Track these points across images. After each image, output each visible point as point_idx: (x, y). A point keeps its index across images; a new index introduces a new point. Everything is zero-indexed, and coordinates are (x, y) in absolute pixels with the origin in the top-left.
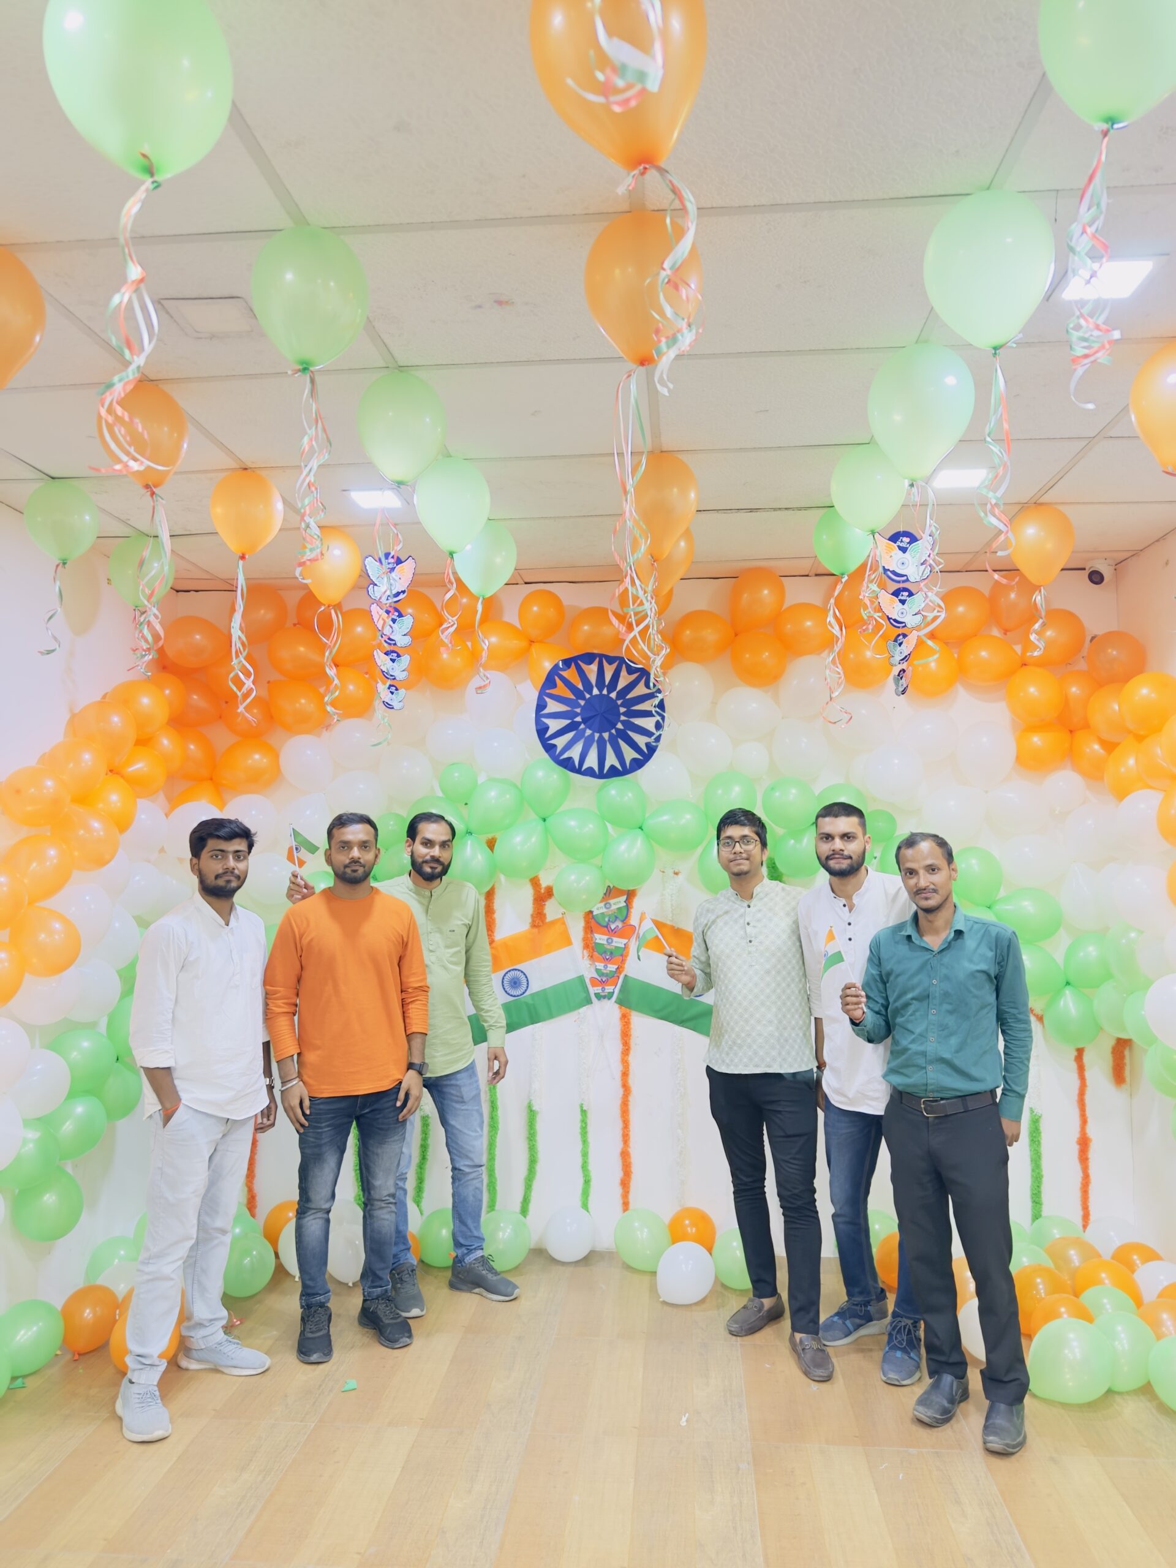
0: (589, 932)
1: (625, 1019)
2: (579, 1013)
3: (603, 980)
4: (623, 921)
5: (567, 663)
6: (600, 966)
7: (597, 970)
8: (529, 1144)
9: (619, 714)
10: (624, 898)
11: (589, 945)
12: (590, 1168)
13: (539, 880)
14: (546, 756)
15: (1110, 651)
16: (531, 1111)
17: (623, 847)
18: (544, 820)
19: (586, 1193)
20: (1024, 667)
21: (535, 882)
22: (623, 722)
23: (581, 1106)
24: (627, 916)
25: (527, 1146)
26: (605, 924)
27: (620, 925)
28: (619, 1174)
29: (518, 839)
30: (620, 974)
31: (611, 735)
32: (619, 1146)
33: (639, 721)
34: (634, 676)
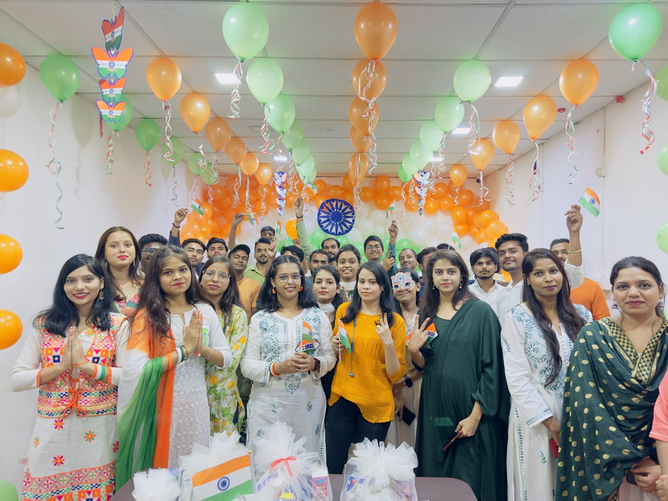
5: (327, 201)
14: (320, 228)
22: (343, 219)
31: (339, 223)
33: (348, 219)
34: (347, 206)
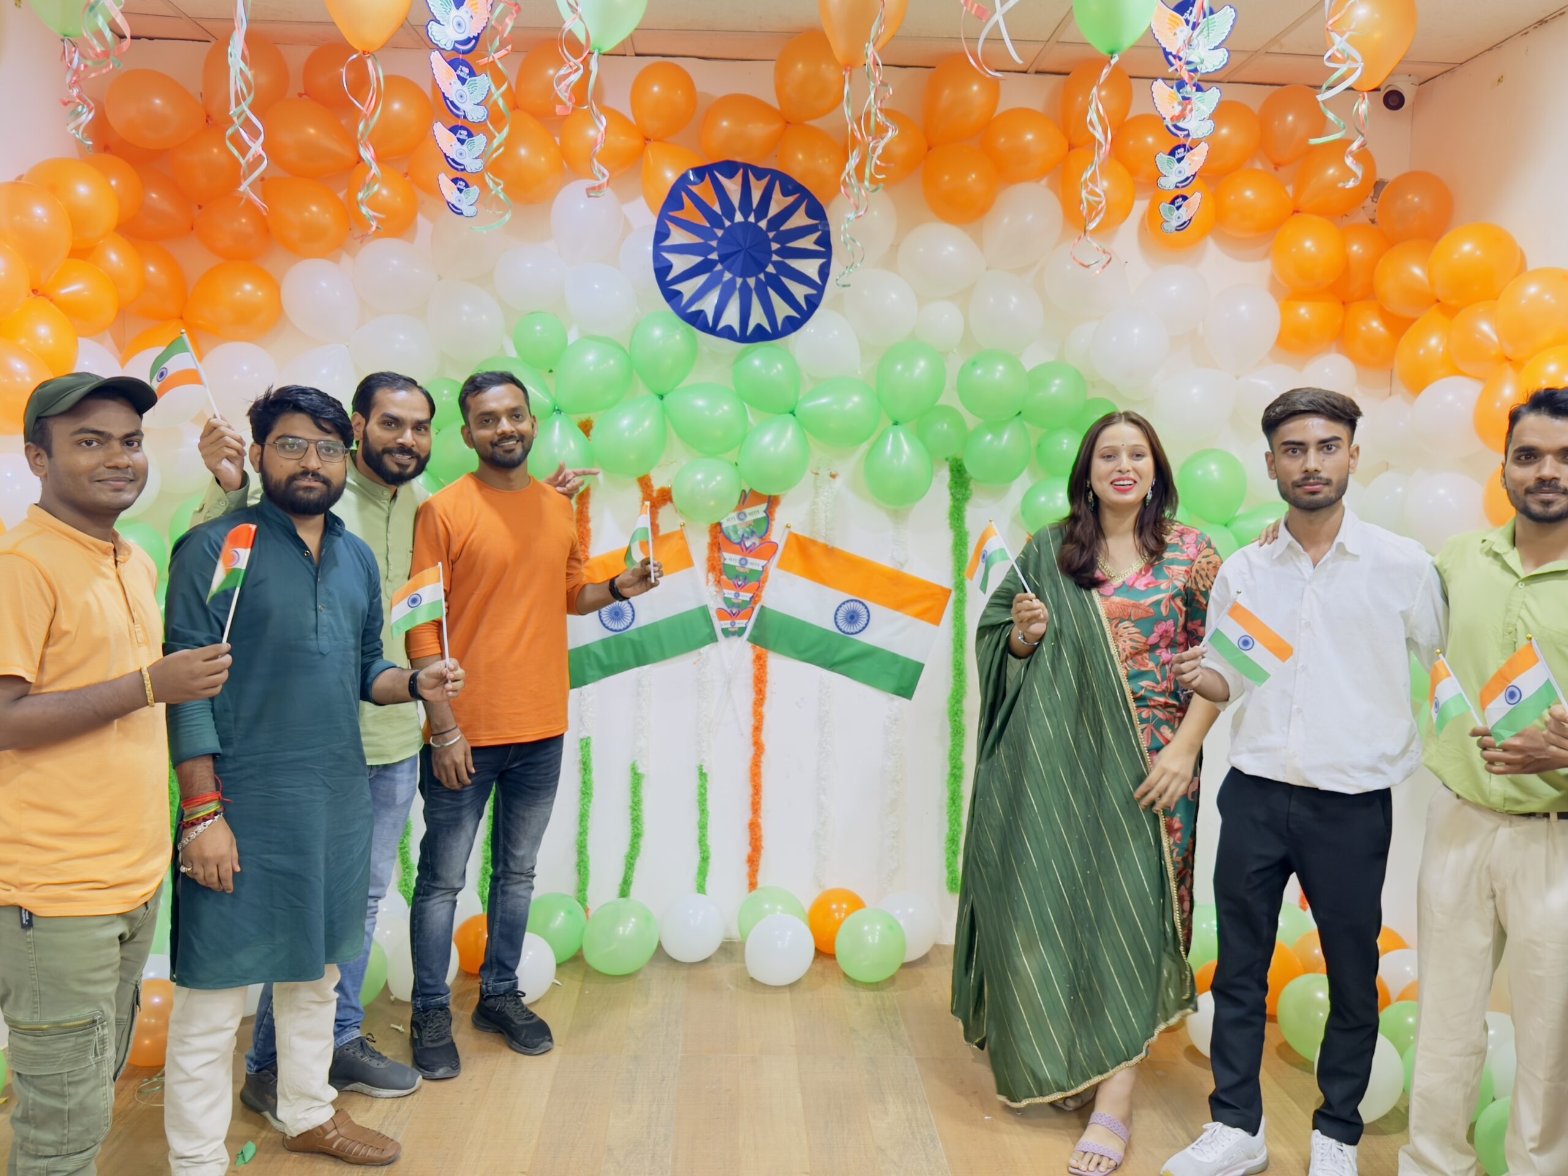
0: (716, 549)
1: (760, 662)
2: (700, 654)
3: (734, 611)
4: (761, 538)
5: (701, 172)
6: (730, 594)
7: (726, 600)
8: (632, 814)
9: (770, 253)
10: (764, 506)
11: (716, 567)
12: (708, 842)
13: (650, 480)
14: (666, 307)
15: (1410, 197)
16: (636, 774)
17: (767, 439)
18: (662, 397)
19: (702, 872)
20: (1296, 215)
21: (645, 483)
22: (775, 264)
23: (701, 768)
24: (767, 530)
25: (630, 817)
26: (738, 541)
27: (756, 540)
28: (747, 850)
29: (625, 422)
30: (756, 603)
31: (758, 281)
32: (747, 816)
33: (797, 264)
34: (790, 199)
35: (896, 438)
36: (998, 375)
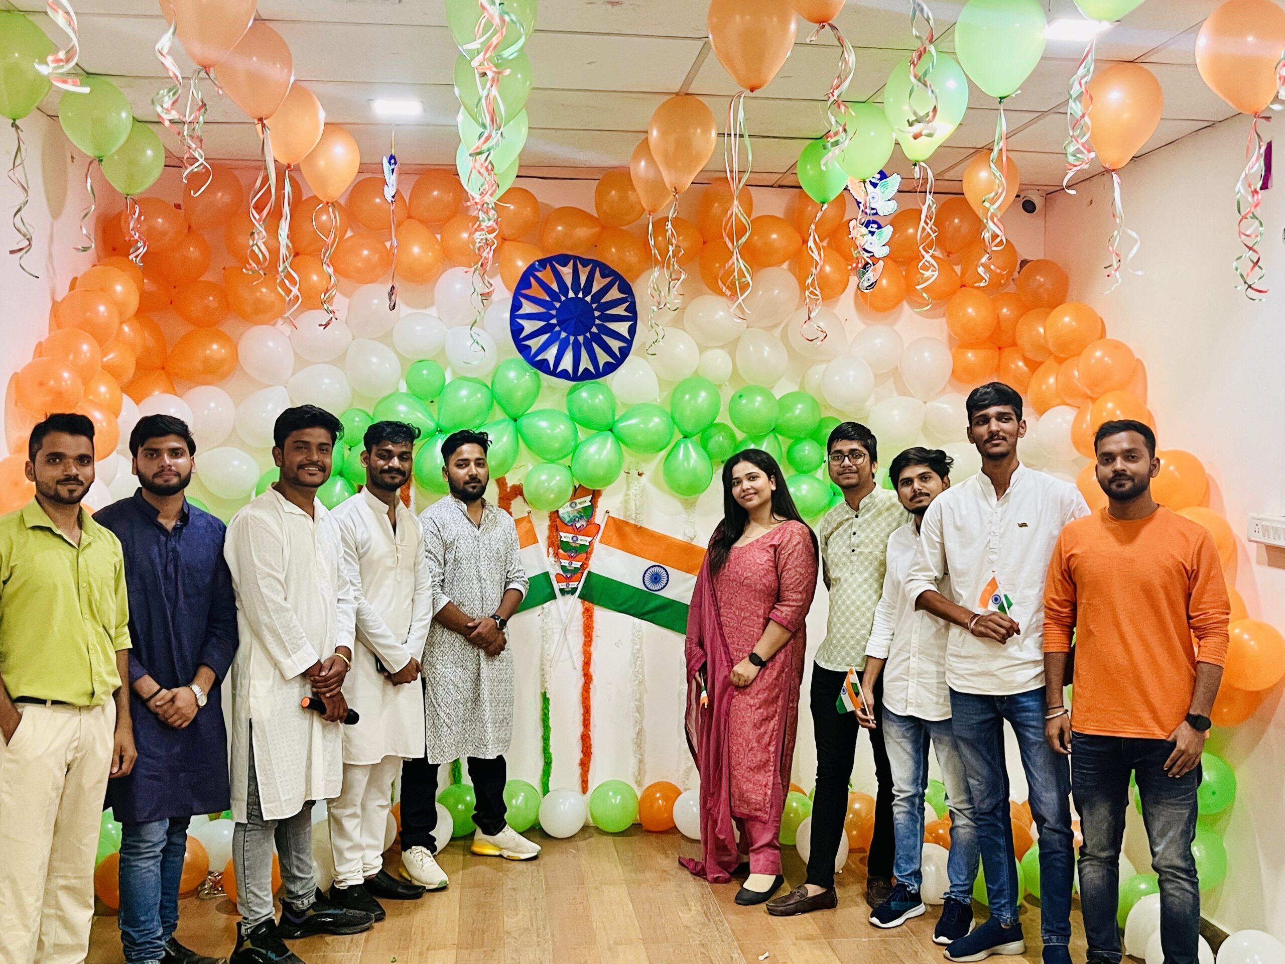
0: (554, 530)
1: (588, 615)
2: (543, 608)
3: (569, 574)
4: (588, 521)
5: (543, 263)
6: (565, 563)
7: (563, 567)
9: (594, 318)
10: (590, 497)
11: (555, 543)
12: (551, 751)
13: (505, 480)
14: (520, 357)
15: (1038, 275)
17: (593, 450)
18: (515, 420)
19: (546, 773)
20: (963, 288)
21: (501, 482)
22: (597, 326)
23: (544, 694)
24: (592, 515)
26: (570, 523)
27: (584, 523)
28: (578, 756)
30: (584, 569)
31: (586, 338)
32: (580, 730)
33: (613, 326)
34: (608, 280)
35: (686, 448)
36: (757, 404)
